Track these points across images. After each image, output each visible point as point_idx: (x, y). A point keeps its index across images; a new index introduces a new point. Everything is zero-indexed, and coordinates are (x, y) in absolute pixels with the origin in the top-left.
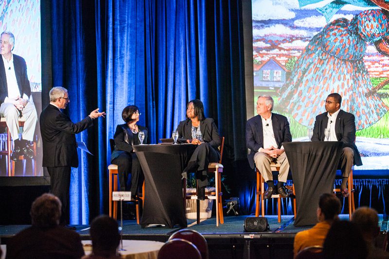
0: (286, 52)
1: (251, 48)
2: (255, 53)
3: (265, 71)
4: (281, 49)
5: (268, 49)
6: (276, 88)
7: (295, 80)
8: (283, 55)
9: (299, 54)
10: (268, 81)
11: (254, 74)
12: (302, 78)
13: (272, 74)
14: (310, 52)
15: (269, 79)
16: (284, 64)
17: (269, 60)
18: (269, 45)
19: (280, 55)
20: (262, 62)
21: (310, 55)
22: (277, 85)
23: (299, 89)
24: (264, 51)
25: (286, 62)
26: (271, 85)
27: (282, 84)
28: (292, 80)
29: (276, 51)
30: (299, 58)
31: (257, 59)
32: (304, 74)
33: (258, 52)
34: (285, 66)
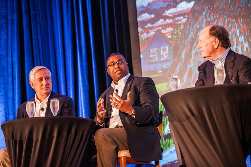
0: (171, 21)
1: (136, 24)
2: (140, 30)
3: (152, 50)
4: (165, 18)
5: (152, 21)
6: (164, 70)
7: (183, 56)
8: (168, 25)
9: (184, 20)
10: (156, 63)
11: (141, 56)
12: (190, 51)
13: (159, 52)
14: (196, 15)
15: (156, 59)
16: (170, 37)
17: (155, 35)
18: (153, 16)
19: (165, 26)
20: (148, 39)
21: (196, 19)
22: (165, 66)
23: (189, 66)
24: (149, 25)
25: (172, 33)
26: (159, 66)
27: (169, 64)
28: (180, 56)
29: (161, 22)
30: (185, 24)
31: (143, 36)
32: (192, 45)
33: (143, 27)
34: (171, 39)
